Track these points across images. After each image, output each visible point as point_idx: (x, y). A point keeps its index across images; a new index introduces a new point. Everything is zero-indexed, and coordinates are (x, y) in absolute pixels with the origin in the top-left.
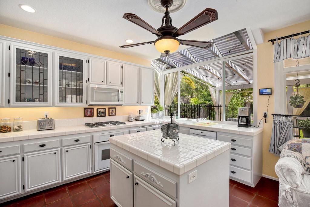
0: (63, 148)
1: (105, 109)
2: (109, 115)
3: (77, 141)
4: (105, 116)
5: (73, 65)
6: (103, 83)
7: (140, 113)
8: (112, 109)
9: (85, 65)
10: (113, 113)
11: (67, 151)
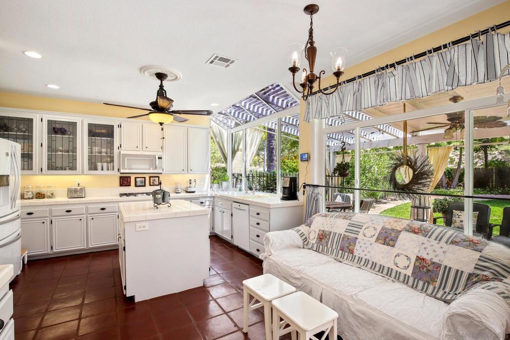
0: (89, 215)
1: (145, 178)
2: (150, 185)
3: (103, 209)
4: (145, 186)
5: (103, 131)
6: (137, 149)
7: (190, 183)
8: (153, 178)
9: (116, 130)
10: (155, 183)
11: (92, 219)
